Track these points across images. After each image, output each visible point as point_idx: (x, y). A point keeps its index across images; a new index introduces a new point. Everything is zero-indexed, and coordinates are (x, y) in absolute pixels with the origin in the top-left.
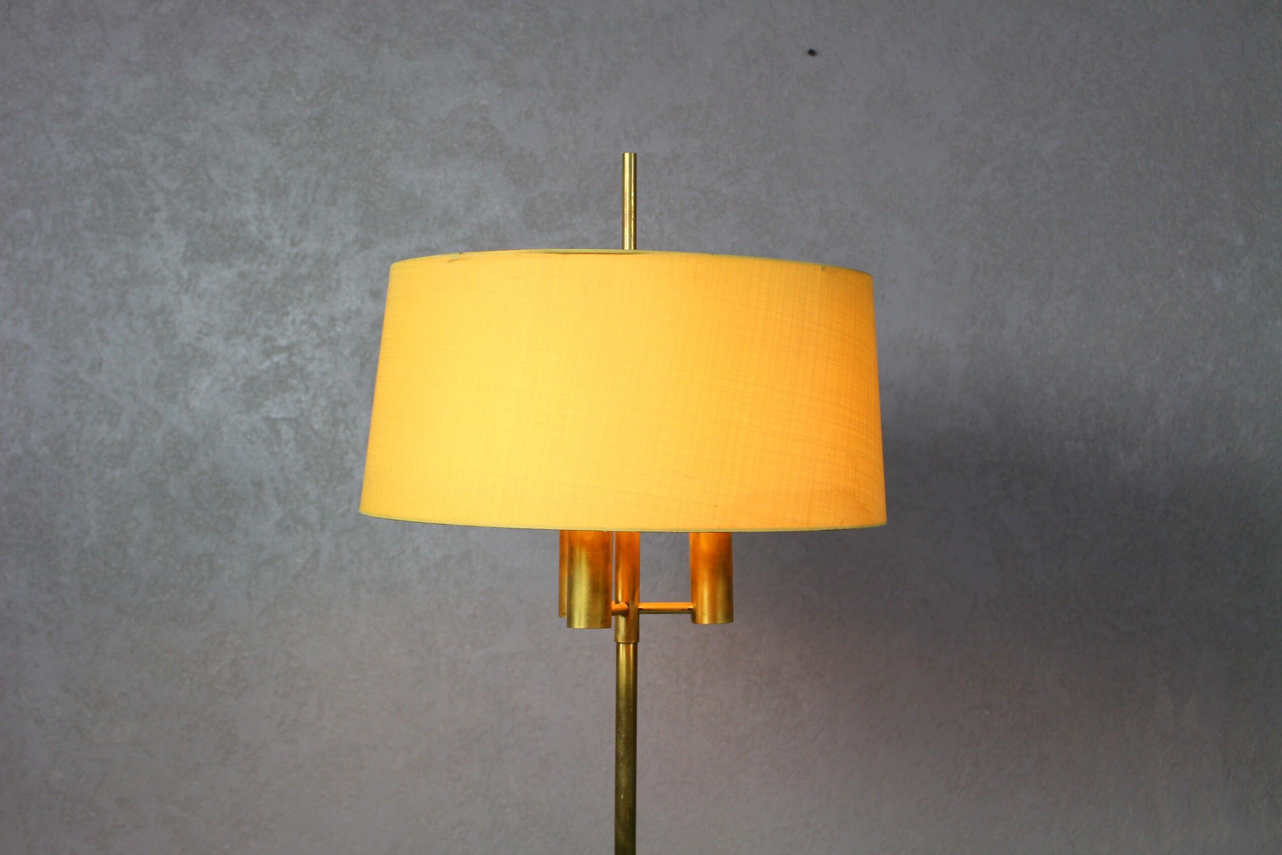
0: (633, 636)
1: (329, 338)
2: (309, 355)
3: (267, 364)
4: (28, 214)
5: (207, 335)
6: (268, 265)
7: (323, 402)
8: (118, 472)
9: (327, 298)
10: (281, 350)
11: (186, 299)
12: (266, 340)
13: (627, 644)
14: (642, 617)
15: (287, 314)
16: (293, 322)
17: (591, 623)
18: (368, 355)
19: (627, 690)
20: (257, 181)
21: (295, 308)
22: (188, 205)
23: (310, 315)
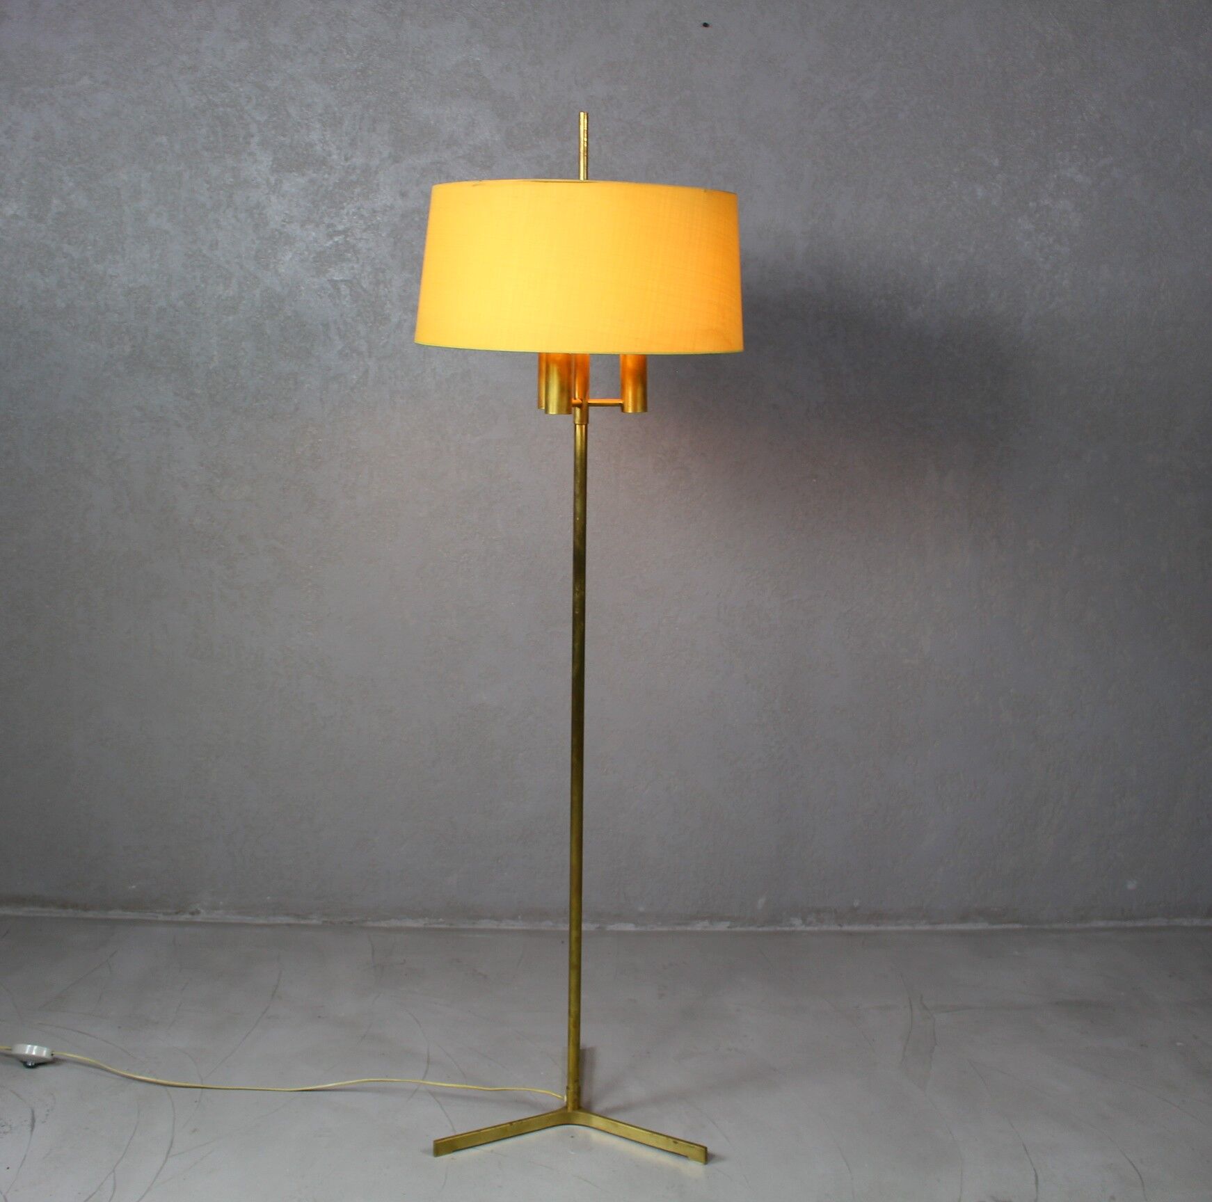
0: (585, 420)
1: (372, 225)
2: (358, 237)
3: (331, 242)
4: (164, 139)
5: (289, 223)
6: (329, 174)
7: (369, 269)
8: (231, 318)
9: (370, 197)
10: (339, 233)
11: (273, 198)
12: (329, 226)
13: (581, 425)
14: (591, 408)
15: (343, 208)
16: (348, 214)
17: (560, 411)
18: (399, 237)
19: (581, 453)
20: (321, 115)
21: (348, 204)
22: (273, 132)
23: (359, 209)
